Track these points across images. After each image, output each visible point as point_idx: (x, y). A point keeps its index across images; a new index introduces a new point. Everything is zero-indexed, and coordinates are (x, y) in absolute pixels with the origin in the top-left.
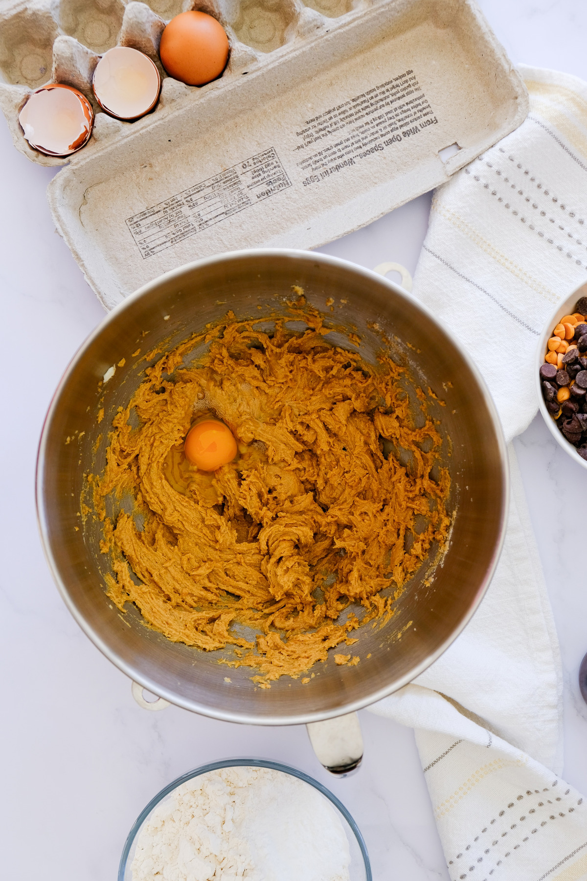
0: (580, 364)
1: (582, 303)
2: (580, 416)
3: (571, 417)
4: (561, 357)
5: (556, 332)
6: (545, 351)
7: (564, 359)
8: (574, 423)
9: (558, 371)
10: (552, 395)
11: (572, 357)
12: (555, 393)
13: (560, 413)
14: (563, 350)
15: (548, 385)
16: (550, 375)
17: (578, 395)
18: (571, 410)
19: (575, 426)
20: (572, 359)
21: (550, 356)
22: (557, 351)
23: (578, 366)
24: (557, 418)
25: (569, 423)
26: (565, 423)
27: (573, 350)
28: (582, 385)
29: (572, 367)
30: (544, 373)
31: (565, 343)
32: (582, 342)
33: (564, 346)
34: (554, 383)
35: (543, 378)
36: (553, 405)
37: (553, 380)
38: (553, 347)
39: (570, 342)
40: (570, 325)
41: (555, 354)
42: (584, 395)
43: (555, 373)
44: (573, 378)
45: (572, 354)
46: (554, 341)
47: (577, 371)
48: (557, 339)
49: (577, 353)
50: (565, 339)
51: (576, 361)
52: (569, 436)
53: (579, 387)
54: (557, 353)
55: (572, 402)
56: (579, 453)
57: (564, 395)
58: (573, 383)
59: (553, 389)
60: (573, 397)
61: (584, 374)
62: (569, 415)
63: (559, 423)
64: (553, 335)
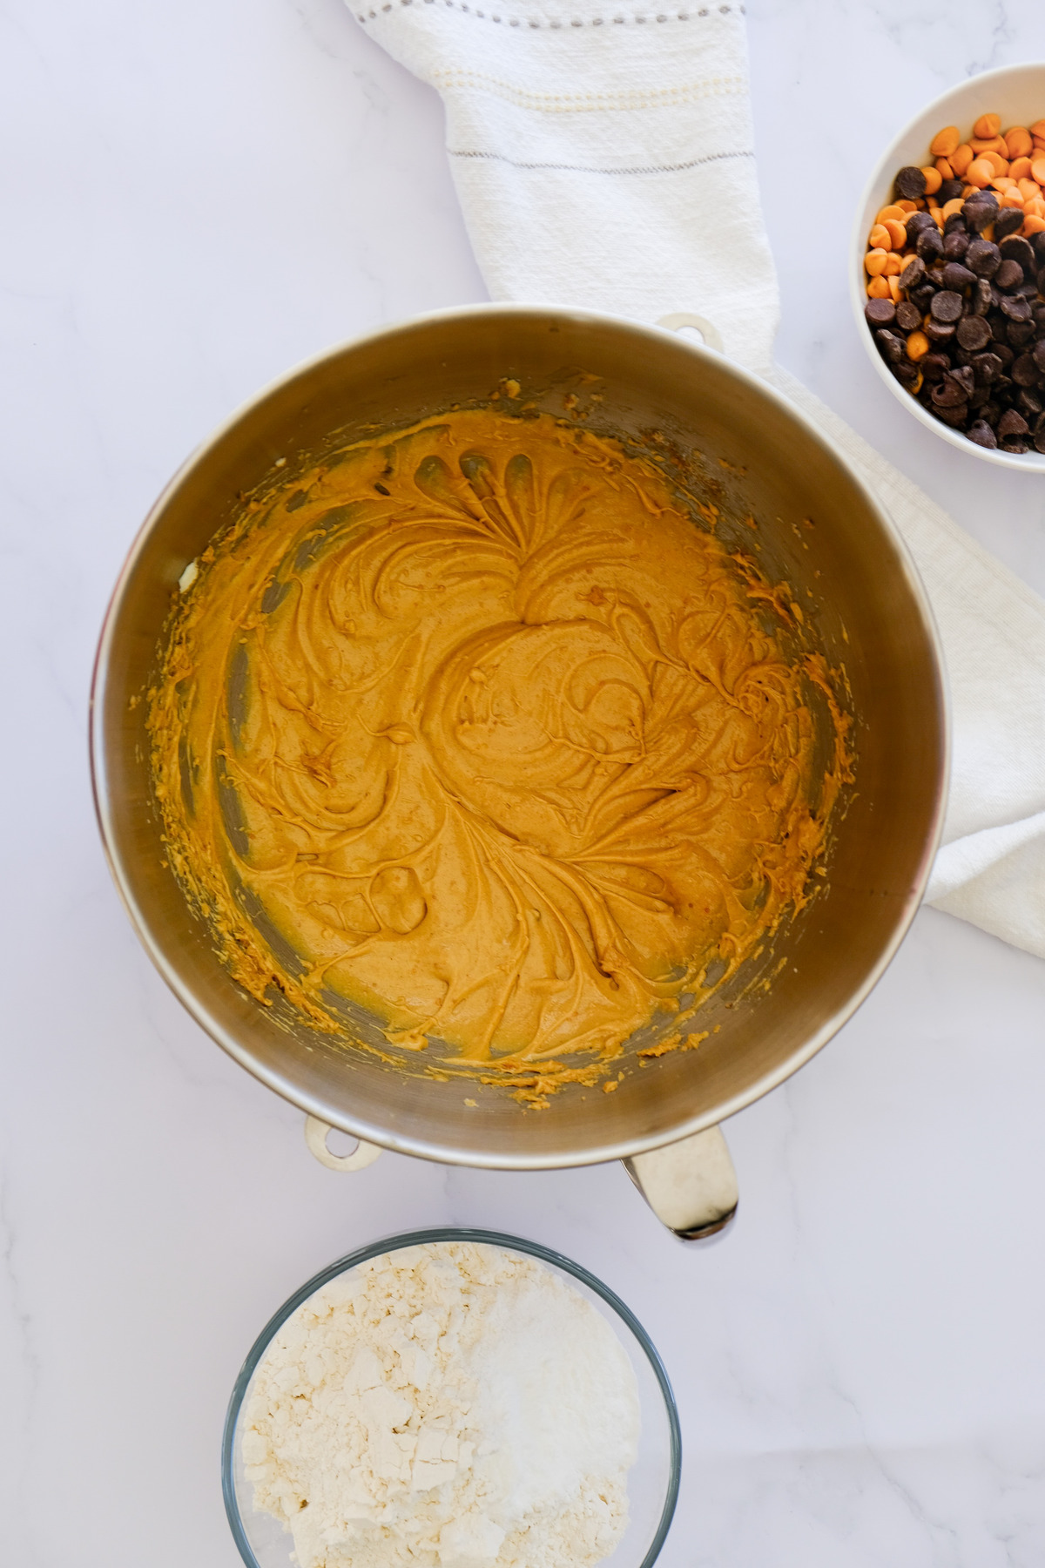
0: (931, 283)
1: (904, 179)
2: (956, 373)
3: (941, 381)
4: (894, 282)
5: (874, 240)
6: (863, 281)
7: (901, 282)
8: (949, 389)
9: (896, 307)
10: (898, 349)
11: (915, 273)
12: (903, 346)
13: (920, 379)
14: (894, 269)
15: (887, 334)
16: (886, 317)
17: (943, 337)
18: (939, 366)
19: (952, 392)
20: (916, 277)
21: (875, 287)
22: (885, 274)
23: (929, 288)
24: (917, 389)
25: (941, 391)
26: (934, 394)
27: (913, 263)
28: (946, 318)
29: (917, 293)
30: (874, 316)
31: (894, 256)
32: (924, 244)
33: (894, 262)
34: (896, 330)
35: (874, 326)
36: (906, 369)
37: (893, 325)
38: (875, 269)
39: (902, 252)
40: (893, 222)
41: (883, 280)
42: (953, 336)
43: (892, 312)
44: (925, 311)
45: (912, 269)
46: (875, 258)
47: (929, 296)
48: (880, 252)
49: (921, 265)
50: (893, 250)
51: (923, 280)
52: (946, 414)
53: (942, 323)
54: (886, 277)
55: (936, 353)
56: (971, 439)
57: (918, 346)
58: (927, 320)
59: (897, 339)
60: (936, 344)
61: (944, 297)
62: (937, 377)
63: (923, 398)
64: (871, 248)
